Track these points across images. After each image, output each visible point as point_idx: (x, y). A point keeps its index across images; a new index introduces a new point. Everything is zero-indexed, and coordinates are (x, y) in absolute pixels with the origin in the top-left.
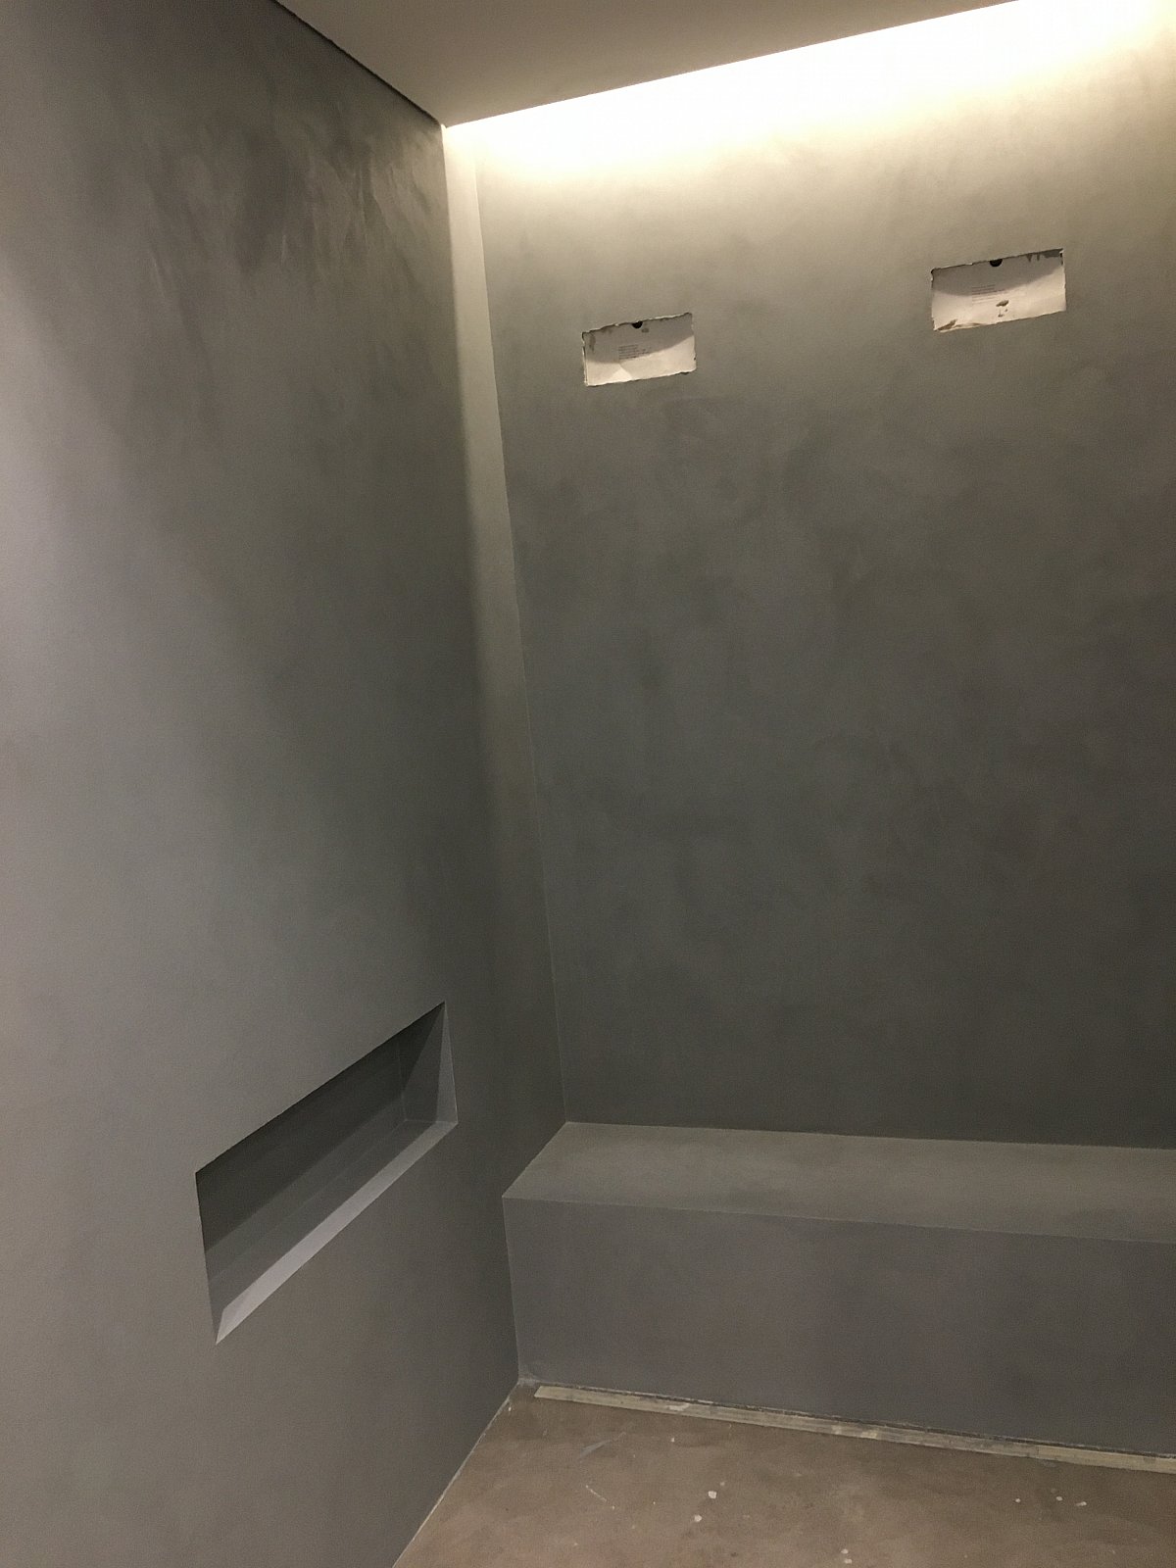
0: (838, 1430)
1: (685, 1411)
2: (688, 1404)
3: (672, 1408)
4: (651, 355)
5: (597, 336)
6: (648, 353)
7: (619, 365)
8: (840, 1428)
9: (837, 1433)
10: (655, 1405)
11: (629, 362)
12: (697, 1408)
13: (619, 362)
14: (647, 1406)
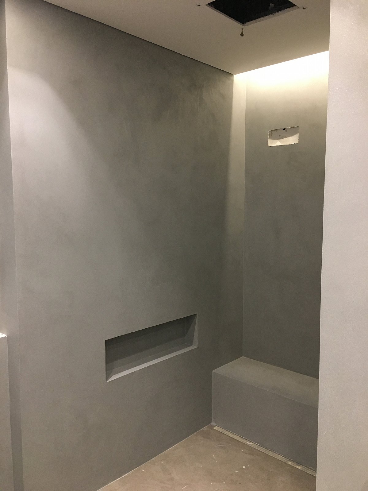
0: (290, 463)
1: (250, 444)
2: (252, 443)
3: (247, 443)
4: (287, 138)
5: (273, 132)
6: (286, 137)
7: (278, 141)
8: (291, 463)
9: (289, 464)
10: (243, 440)
11: (281, 140)
12: (254, 445)
13: (279, 140)
14: (241, 440)
